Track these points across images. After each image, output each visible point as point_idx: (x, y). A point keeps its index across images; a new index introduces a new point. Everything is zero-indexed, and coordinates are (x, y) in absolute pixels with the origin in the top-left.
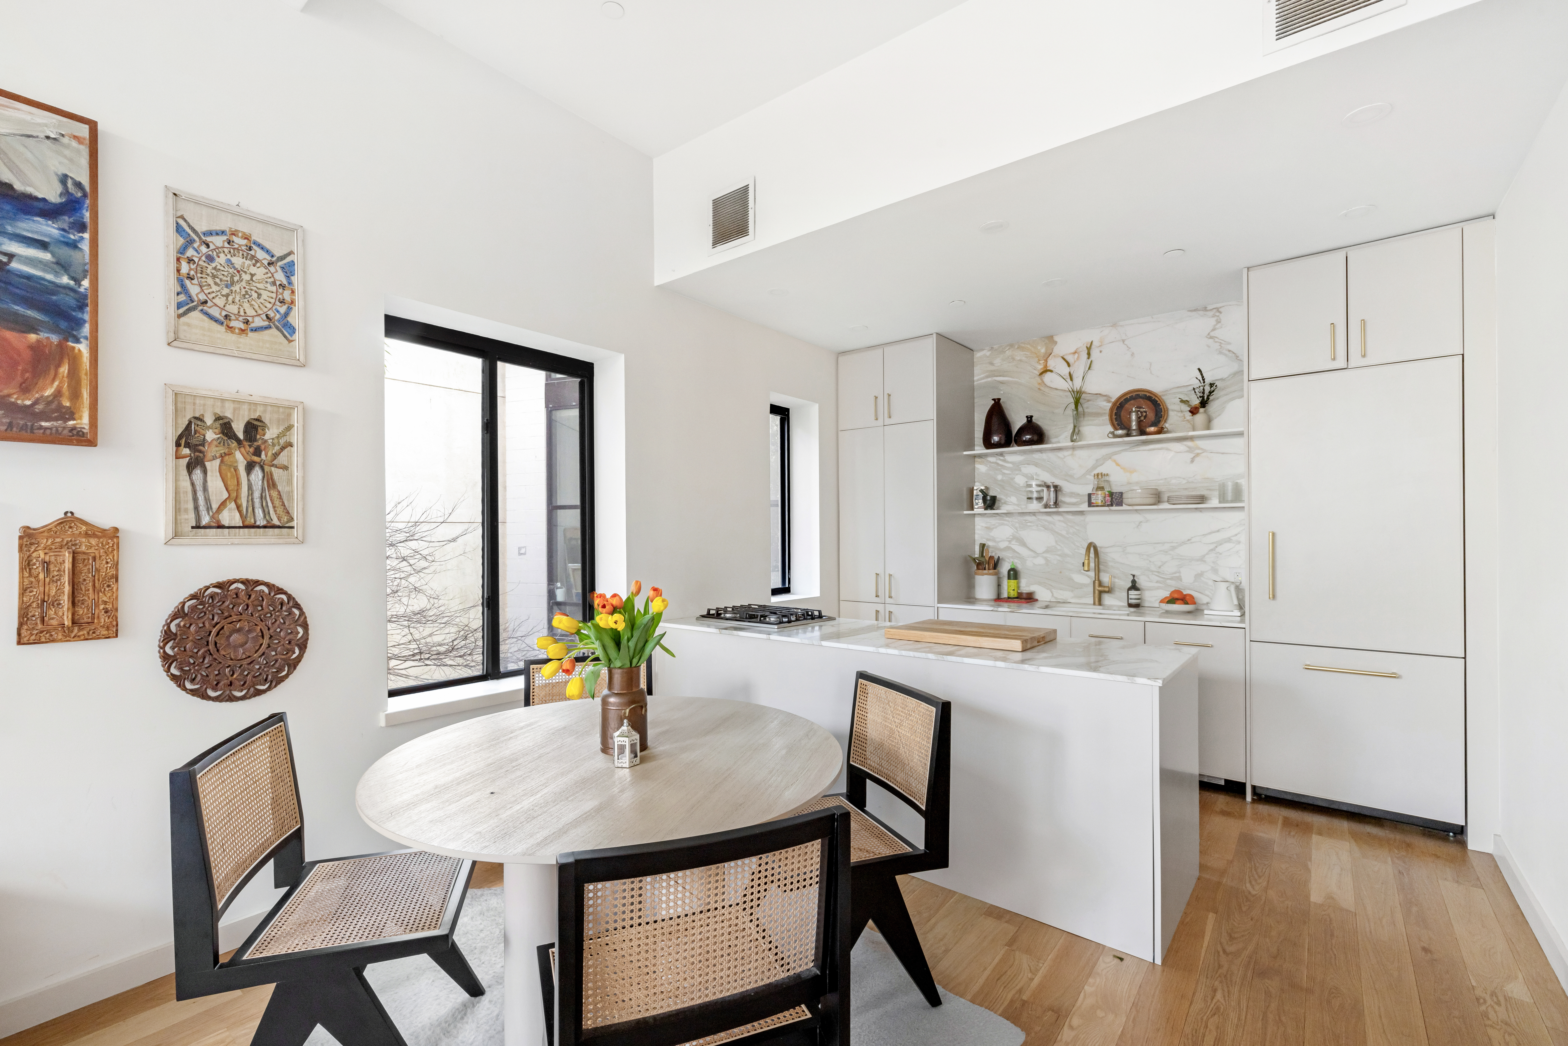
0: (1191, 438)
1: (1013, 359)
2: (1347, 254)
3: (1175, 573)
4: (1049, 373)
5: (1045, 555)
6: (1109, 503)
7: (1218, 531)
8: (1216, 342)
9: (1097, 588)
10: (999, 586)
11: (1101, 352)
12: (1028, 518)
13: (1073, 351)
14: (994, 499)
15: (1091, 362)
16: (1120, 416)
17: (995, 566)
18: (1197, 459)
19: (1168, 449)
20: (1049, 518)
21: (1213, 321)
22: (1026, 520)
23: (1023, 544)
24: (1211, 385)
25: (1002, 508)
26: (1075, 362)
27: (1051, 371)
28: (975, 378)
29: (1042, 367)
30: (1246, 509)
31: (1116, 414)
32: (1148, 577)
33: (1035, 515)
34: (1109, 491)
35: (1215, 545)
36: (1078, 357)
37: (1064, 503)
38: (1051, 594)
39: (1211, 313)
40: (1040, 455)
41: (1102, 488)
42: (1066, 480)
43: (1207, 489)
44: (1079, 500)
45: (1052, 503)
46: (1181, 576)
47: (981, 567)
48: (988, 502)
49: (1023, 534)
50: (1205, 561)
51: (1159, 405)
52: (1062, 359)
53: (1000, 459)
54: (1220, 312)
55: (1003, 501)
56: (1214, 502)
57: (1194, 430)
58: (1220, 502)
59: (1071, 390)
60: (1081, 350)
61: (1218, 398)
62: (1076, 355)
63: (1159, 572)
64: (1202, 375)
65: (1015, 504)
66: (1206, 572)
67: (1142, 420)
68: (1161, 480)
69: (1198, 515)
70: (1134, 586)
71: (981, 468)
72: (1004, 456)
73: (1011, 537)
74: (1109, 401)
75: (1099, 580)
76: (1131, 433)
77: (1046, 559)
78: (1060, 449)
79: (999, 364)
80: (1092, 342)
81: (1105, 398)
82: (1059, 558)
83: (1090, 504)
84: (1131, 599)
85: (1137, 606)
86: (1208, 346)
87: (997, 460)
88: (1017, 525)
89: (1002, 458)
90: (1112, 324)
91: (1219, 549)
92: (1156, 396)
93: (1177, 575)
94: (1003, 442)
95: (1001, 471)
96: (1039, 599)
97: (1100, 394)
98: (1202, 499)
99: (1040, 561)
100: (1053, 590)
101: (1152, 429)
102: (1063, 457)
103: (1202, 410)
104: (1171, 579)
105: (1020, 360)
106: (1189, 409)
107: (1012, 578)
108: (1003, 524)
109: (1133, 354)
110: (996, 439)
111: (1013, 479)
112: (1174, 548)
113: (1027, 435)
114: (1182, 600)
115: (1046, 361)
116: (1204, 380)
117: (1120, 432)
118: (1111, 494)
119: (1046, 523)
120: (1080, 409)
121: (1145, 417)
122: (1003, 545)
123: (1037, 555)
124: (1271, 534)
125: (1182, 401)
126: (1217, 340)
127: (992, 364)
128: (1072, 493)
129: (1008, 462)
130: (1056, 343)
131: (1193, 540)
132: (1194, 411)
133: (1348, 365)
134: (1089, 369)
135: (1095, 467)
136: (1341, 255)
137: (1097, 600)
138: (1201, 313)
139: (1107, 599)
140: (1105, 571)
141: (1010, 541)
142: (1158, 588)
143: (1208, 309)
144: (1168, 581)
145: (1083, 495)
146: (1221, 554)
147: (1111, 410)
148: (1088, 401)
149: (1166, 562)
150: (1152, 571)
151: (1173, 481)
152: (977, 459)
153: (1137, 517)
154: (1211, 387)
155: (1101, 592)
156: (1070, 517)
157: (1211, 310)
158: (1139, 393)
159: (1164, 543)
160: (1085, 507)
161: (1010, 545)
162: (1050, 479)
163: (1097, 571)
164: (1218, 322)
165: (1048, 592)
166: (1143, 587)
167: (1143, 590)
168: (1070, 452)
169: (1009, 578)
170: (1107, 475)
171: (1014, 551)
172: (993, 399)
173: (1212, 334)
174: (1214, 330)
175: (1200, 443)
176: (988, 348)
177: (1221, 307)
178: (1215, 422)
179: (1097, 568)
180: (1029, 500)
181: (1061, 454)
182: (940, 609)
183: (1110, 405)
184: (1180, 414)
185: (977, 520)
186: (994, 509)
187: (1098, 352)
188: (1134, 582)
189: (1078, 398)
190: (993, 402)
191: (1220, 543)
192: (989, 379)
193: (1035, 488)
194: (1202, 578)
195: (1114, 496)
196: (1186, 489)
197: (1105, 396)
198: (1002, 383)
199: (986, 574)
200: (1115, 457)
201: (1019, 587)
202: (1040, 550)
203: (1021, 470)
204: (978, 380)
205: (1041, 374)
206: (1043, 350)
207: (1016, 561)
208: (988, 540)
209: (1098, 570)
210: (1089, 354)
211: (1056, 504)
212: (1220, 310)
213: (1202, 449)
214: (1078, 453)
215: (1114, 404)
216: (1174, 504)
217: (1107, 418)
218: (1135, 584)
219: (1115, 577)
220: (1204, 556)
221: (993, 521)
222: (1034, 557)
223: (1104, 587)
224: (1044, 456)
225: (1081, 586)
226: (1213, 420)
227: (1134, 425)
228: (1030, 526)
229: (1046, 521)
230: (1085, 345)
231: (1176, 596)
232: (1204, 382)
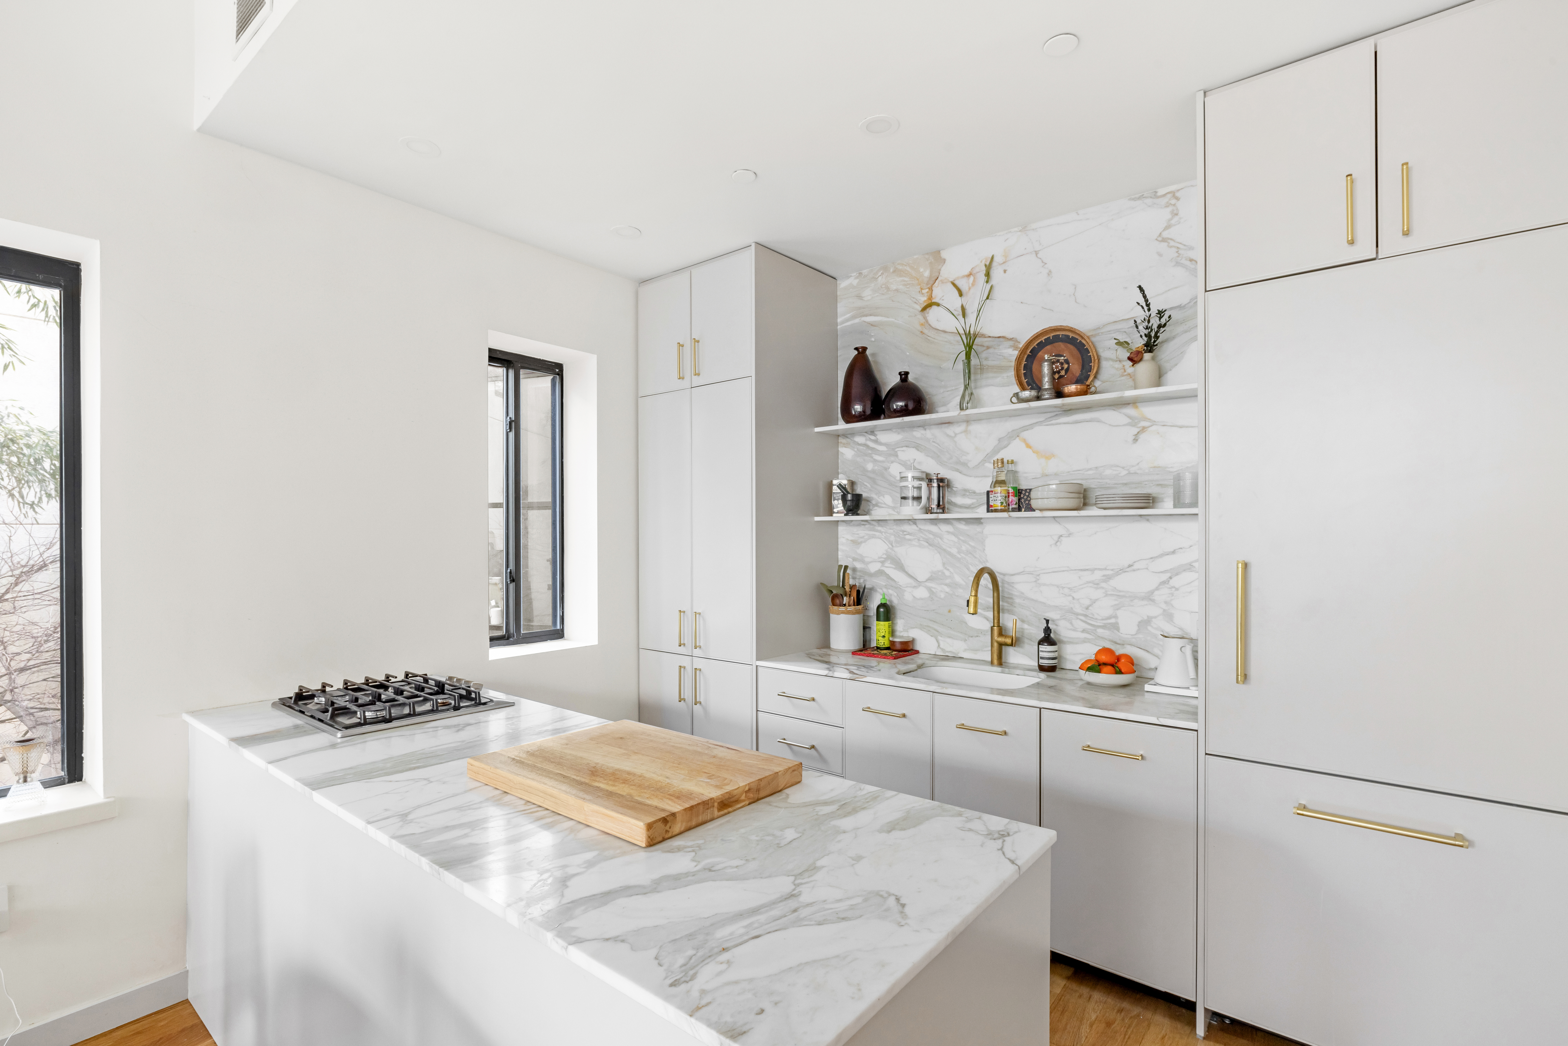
0: (1133, 402)
1: (888, 289)
2: (1376, 47)
3: (1109, 618)
4: (934, 308)
5: (929, 584)
6: (1014, 506)
7: (1174, 552)
8: (1171, 247)
9: (996, 638)
10: (866, 628)
11: (1005, 271)
12: (908, 528)
13: (967, 272)
14: (858, 498)
15: (992, 287)
16: (1031, 371)
17: (858, 602)
18: (1142, 437)
19: (1099, 421)
20: (933, 528)
21: (1166, 214)
22: (903, 531)
23: (900, 567)
24: (1160, 313)
25: (873, 512)
26: (970, 289)
27: (938, 305)
28: (839, 320)
29: (925, 299)
30: (1201, 517)
31: (1025, 367)
32: (1071, 623)
33: (915, 523)
34: (1014, 488)
35: (1169, 575)
36: (974, 281)
37: (955, 505)
38: (937, 644)
39: (1164, 201)
40: (923, 432)
41: (1001, 483)
42: (957, 470)
43: (1158, 485)
44: (974, 501)
45: (934, 506)
46: (1117, 623)
47: (838, 601)
48: (849, 503)
49: (901, 551)
50: (1153, 601)
51: (1087, 351)
52: (951, 286)
53: (871, 440)
54: (1178, 199)
55: (874, 502)
56: (1167, 506)
57: (1136, 388)
58: (1175, 506)
59: (962, 332)
60: (977, 270)
61: (1174, 338)
62: (972, 278)
63: (1086, 616)
64: (1145, 297)
65: (889, 507)
66: (1155, 617)
67: (1063, 376)
68: (1090, 469)
69: (1143, 526)
70: (1048, 639)
71: (847, 453)
72: (875, 435)
73: (885, 556)
74: (1015, 348)
75: (999, 626)
76: (1041, 396)
77: (930, 590)
78: (948, 423)
79: (869, 298)
80: (993, 258)
81: (1011, 343)
82: (947, 589)
83: (989, 509)
84: (1042, 658)
85: (1052, 669)
86: (1160, 255)
87: (866, 440)
88: (892, 538)
89: (873, 437)
90: (1020, 228)
91: (1175, 582)
92: (1083, 338)
93: (1113, 621)
94: (868, 412)
95: (872, 457)
96: (921, 651)
97: (1003, 337)
98: (1148, 501)
99: (922, 593)
100: (939, 638)
101: (1072, 388)
102: (953, 435)
103: (1147, 356)
104: (1104, 627)
105: (897, 290)
106: (1128, 355)
107: (882, 618)
108: (874, 537)
109: (1050, 273)
110: (858, 408)
111: (886, 469)
112: (1108, 578)
113: (898, 401)
114: (1112, 665)
115: (931, 289)
116: (1148, 305)
117: (1026, 394)
118: (1019, 492)
119: (931, 536)
120: (974, 361)
121: (1067, 370)
122: (873, 568)
123: (919, 583)
124: (1240, 565)
125: (1119, 343)
126: (1172, 243)
127: (860, 297)
128: (965, 490)
129: (881, 444)
130: (944, 261)
131: (1136, 566)
132: (1135, 359)
133: (1377, 253)
134: (987, 298)
135: (996, 450)
136: (1366, 47)
137: (995, 657)
138: (1149, 201)
139: (1014, 656)
140: (1010, 612)
141: (883, 562)
142: (1085, 641)
143: (1159, 194)
144: (1100, 631)
145: (980, 494)
146: (1177, 589)
147: (1019, 360)
148: (988, 348)
149: (1097, 600)
150: (1077, 614)
151: (1108, 472)
152: (841, 440)
153: (1056, 529)
154: (1160, 318)
155: (1001, 645)
156: (962, 526)
157: (1164, 195)
158: (1058, 333)
159: (1093, 570)
160: (982, 512)
161: (883, 568)
162: (934, 468)
163: (996, 612)
164: (1175, 214)
165: (933, 640)
166: (1065, 639)
167: (1062, 642)
168: (962, 427)
169: (878, 619)
170: (1012, 462)
171: (889, 578)
172: (856, 349)
173: (1165, 234)
174: (1168, 227)
175: (1148, 411)
176: (854, 274)
177: (1178, 190)
178: (1169, 376)
179: (996, 607)
180: (903, 500)
181: (950, 430)
182: (760, 669)
183: (1016, 353)
184: (1118, 365)
185: (841, 529)
186: (858, 514)
187: (1002, 272)
188: (1047, 630)
189: (970, 342)
190: (856, 352)
191: (1176, 572)
192: (857, 321)
193: (910, 483)
194: (1149, 628)
195: (1022, 496)
196: (1126, 484)
197: (1011, 339)
198: (872, 325)
199: (843, 612)
200: (1025, 434)
201: (893, 633)
202: (922, 576)
203: (897, 456)
204: (843, 322)
205: (924, 309)
206: (927, 274)
207: (890, 591)
208: (854, 559)
209: (998, 609)
210: (988, 275)
211: (941, 507)
212: (1177, 194)
213: (1149, 420)
214: (975, 428)
215: (1023, 352)
216: (1105, 509)
217: (1012, 373)
218: (1049, 635)
219: (1023, 621)
220: (1152, 592)
221: (862, 532)
222: (914, 587)
223: (1006, 636)
224: (928, 433)
225: (979, 633)
226: (1166, 373)
227: (1046, 384)
228: (910, 540)
229: (930, 532)
230: (983, 262)
231: (1104, 658)
232: (1149, 310)
